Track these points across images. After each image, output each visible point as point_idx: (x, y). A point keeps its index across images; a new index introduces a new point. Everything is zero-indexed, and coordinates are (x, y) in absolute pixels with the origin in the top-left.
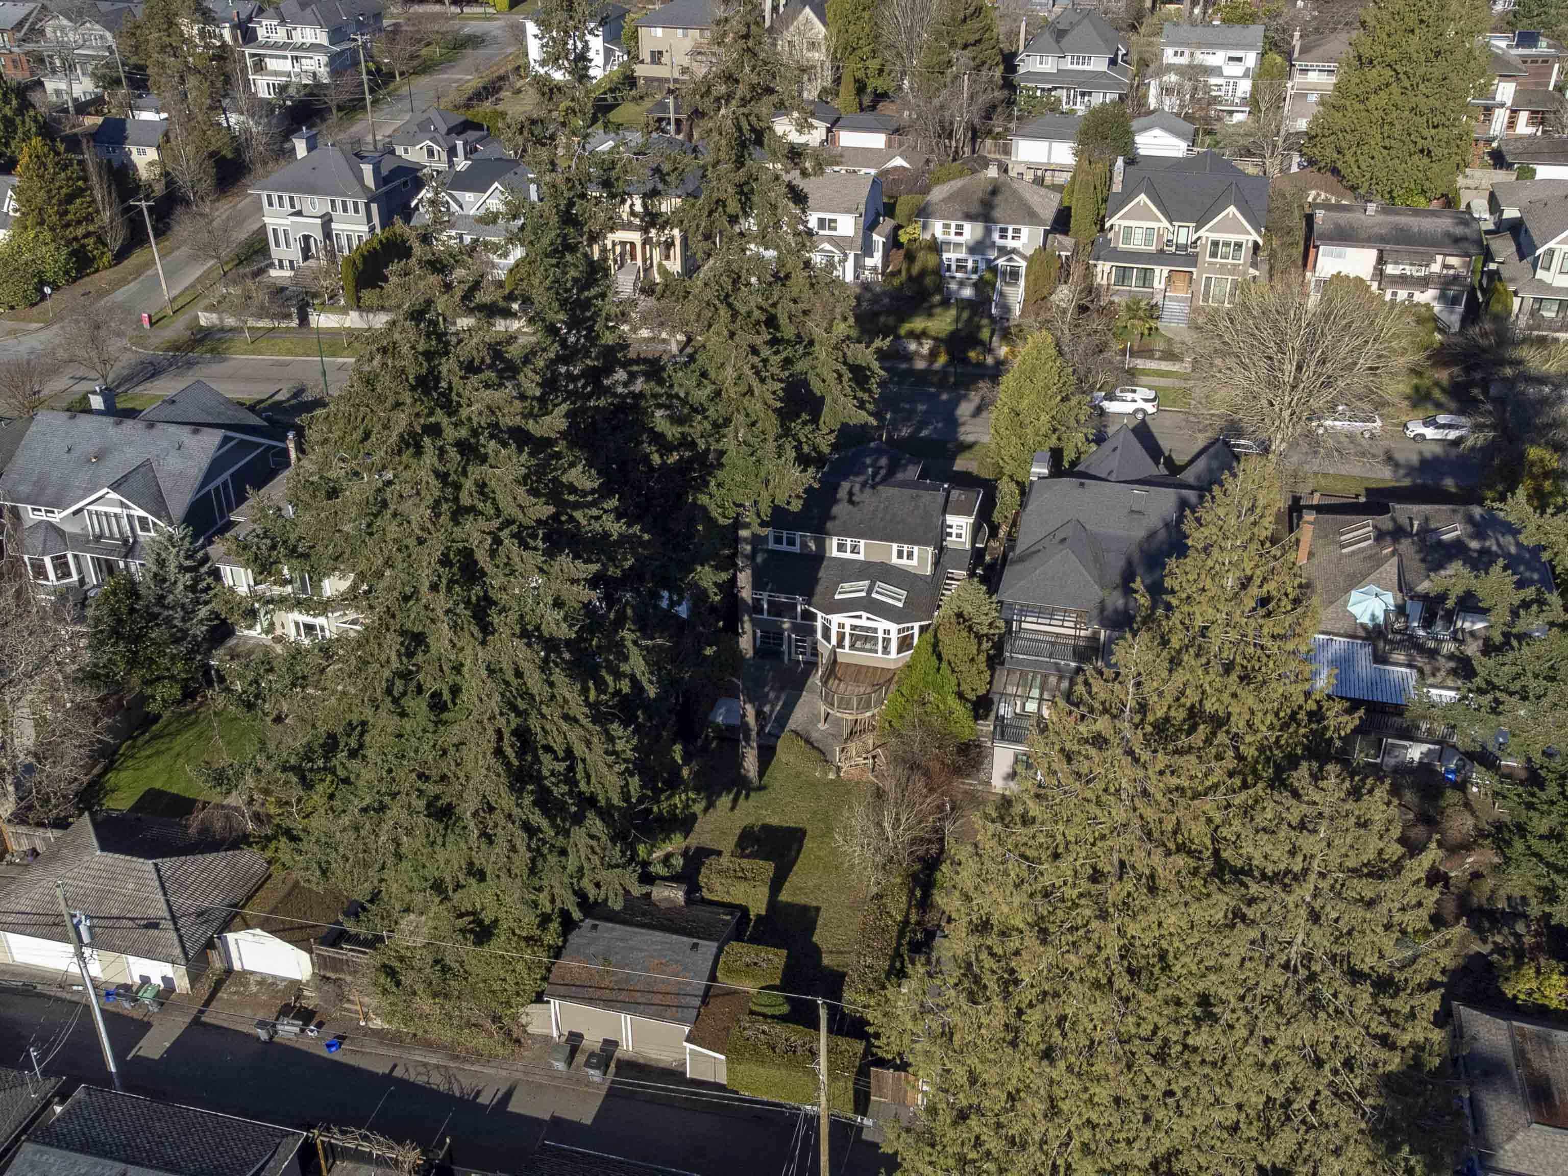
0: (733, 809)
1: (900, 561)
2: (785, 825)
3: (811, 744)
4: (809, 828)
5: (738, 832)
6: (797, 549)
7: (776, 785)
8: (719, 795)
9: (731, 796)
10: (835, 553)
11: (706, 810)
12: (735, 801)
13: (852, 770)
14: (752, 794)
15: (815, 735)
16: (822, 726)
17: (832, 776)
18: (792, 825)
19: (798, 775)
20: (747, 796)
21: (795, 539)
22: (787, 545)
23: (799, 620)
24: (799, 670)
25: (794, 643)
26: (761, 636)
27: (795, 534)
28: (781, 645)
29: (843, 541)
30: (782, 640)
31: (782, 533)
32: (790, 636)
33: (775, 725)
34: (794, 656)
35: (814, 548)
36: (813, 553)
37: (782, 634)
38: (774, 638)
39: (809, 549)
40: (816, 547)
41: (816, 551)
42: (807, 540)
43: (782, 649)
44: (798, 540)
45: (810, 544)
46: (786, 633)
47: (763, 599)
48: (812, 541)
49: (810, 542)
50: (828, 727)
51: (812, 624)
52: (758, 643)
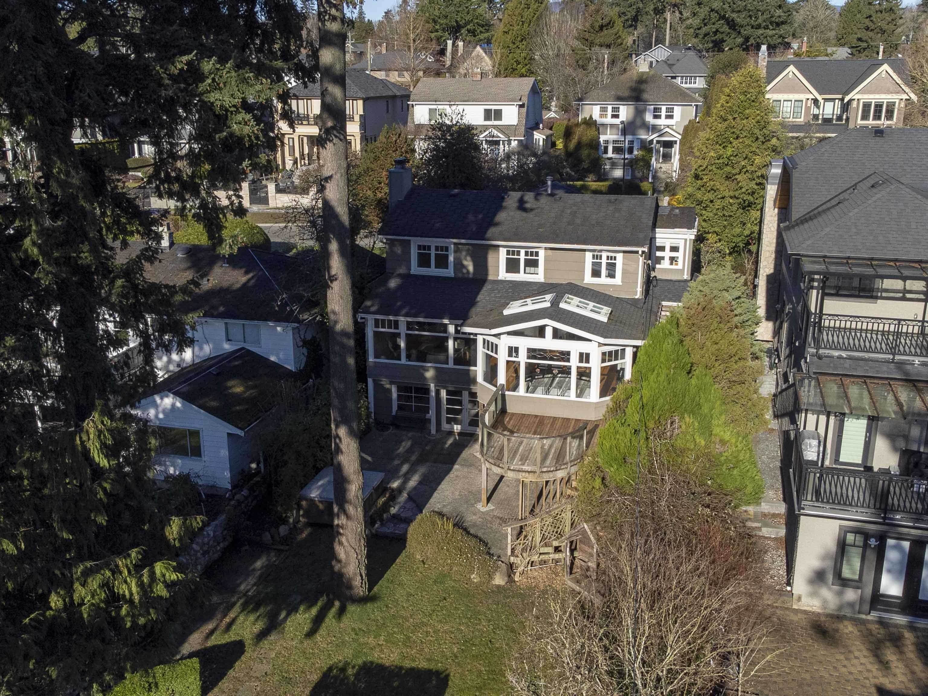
0: (311, 634)
1: (596, 280)
2: (408, 664)
3: (465, 530)
4: (454, 671)
5: (315, 677)
6: (450, 272)
7: (400, 594)
8: (293, 610)
9: (314, 611)
10: (503, 275)
11: (262, 635)
12: (318, 621)
13: (535, 572)
14: (352, 608)
15: (470, 519)
16: (482, 507)
17: (499, 580)
18: (423, 664)
19: (441, 579)
20: (342, 611)
21: (447, 257)
22: (436, 267)
23: (451, 365)
24: (450, 441)
25: (445, 406)
26: (399, 397)
27: (447, 249)
28: (427, 410)
29: (513, 254)
30: (427, 401)
31: (429, 248)
32: (438, 393)
33: (408, 506)
34: (445, 426)
35: (471, 268)
36: (471, 276)
37: (427, 391)
38: (417, 399)
39: (465, 271)
40: (475, 266)
41: (474, 273)
42: (463, 257)
43: (428, 416)
44: (451, 258)
45: (465, 263)
46: (432, 386)
47: (399, 335)
48: (469, 258)
49: (466, 260)
50: (492, 508)
51: (469, 370)
52: (395, 408)
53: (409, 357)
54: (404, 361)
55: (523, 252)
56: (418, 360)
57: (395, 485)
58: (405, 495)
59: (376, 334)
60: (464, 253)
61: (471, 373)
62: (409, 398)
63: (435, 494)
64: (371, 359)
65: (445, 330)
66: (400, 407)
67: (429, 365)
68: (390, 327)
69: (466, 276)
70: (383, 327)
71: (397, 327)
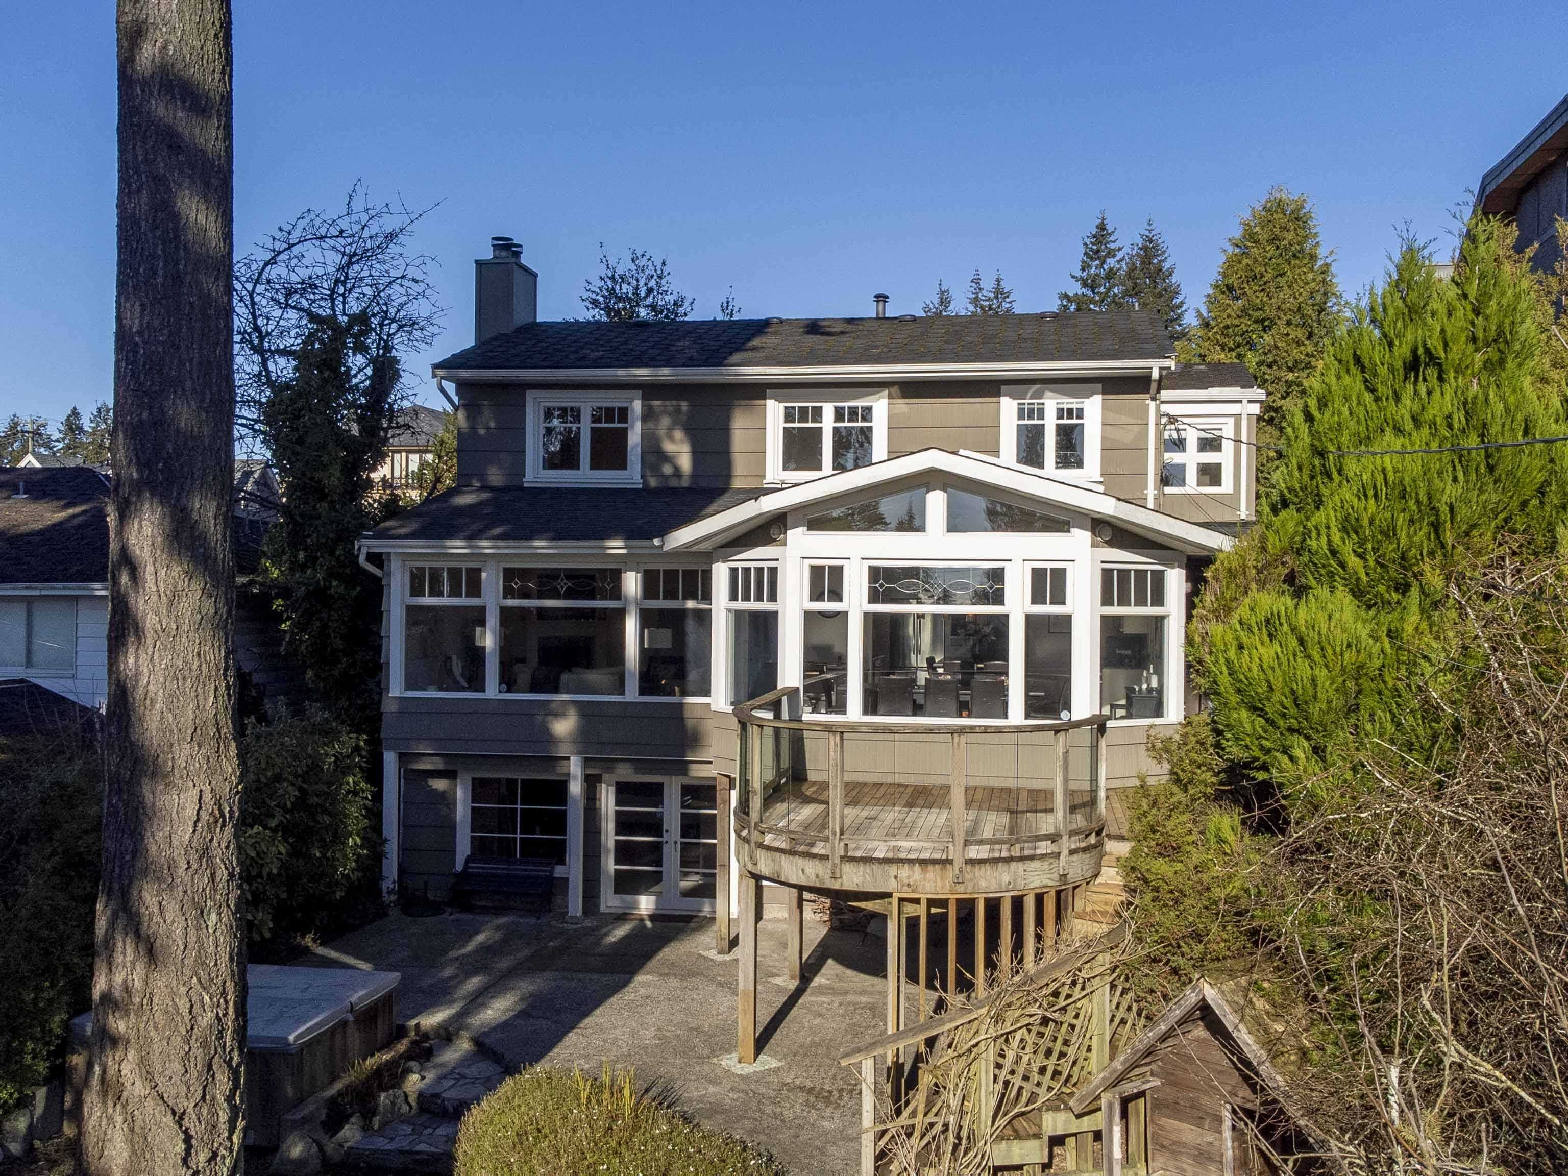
6: (630, 476)
10: (776, 474)
15: (699, 1093)
16: (738, 1064)
21: (623, 434)
22: (592, 468)
23: (632, 693)
24: (620, 932)
25: (610, 836)
26: (476, 813)
27: (623, 414)
28: (558, 853)
29: (804, 419)
30: (559, 822)
31: (576, 415)
32: (591, 797)
33: (472, 1071)
34: (610, 901)
35: (685, 462)
36: (685, 483)
37: (559, 789)
38: (531, 821)
39: (667, 470)
40: (697, 454)
41: (695, 475)
42: (662, 433)
43: (559, 871)
44: (635, 437)
45: (669, 447)
46: (575, 767)
47: (478, 617)
48: (678, 434)
49: (671, 438)
50: (774, 1064)
51: (681, 706)
52: (463, 847)
53: (508, 681)
54: (492, 690)
55: (828, 410)
56: (534, 688)
57: (433, 1019)
58: (464, 1046)
59: (414, 614)
60: (665, 421)
61: (687, 714)
62: (505, 821)
63: (572, 1037)
64: (396, 688)
65: (616, 592)
66: (480, 847)
67: (565, 697)
68: (455, 592)
69: (674, 483)
70: (436, 592)
71: (475, 589)
